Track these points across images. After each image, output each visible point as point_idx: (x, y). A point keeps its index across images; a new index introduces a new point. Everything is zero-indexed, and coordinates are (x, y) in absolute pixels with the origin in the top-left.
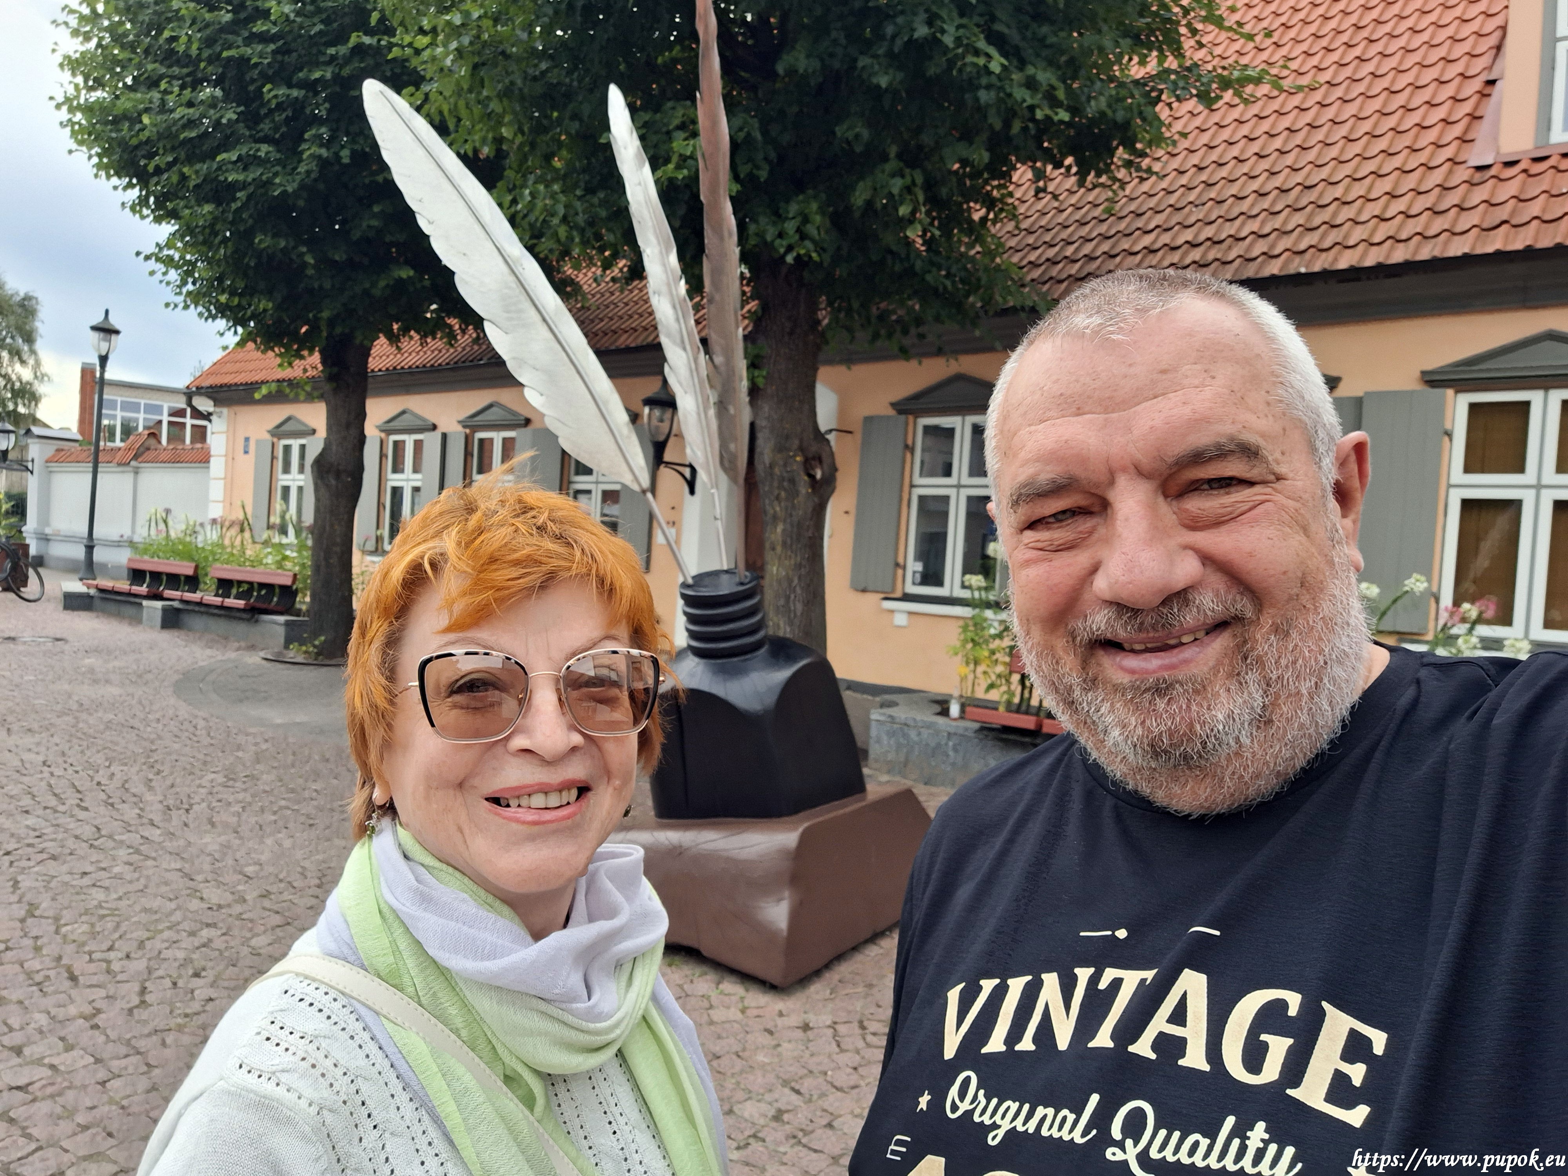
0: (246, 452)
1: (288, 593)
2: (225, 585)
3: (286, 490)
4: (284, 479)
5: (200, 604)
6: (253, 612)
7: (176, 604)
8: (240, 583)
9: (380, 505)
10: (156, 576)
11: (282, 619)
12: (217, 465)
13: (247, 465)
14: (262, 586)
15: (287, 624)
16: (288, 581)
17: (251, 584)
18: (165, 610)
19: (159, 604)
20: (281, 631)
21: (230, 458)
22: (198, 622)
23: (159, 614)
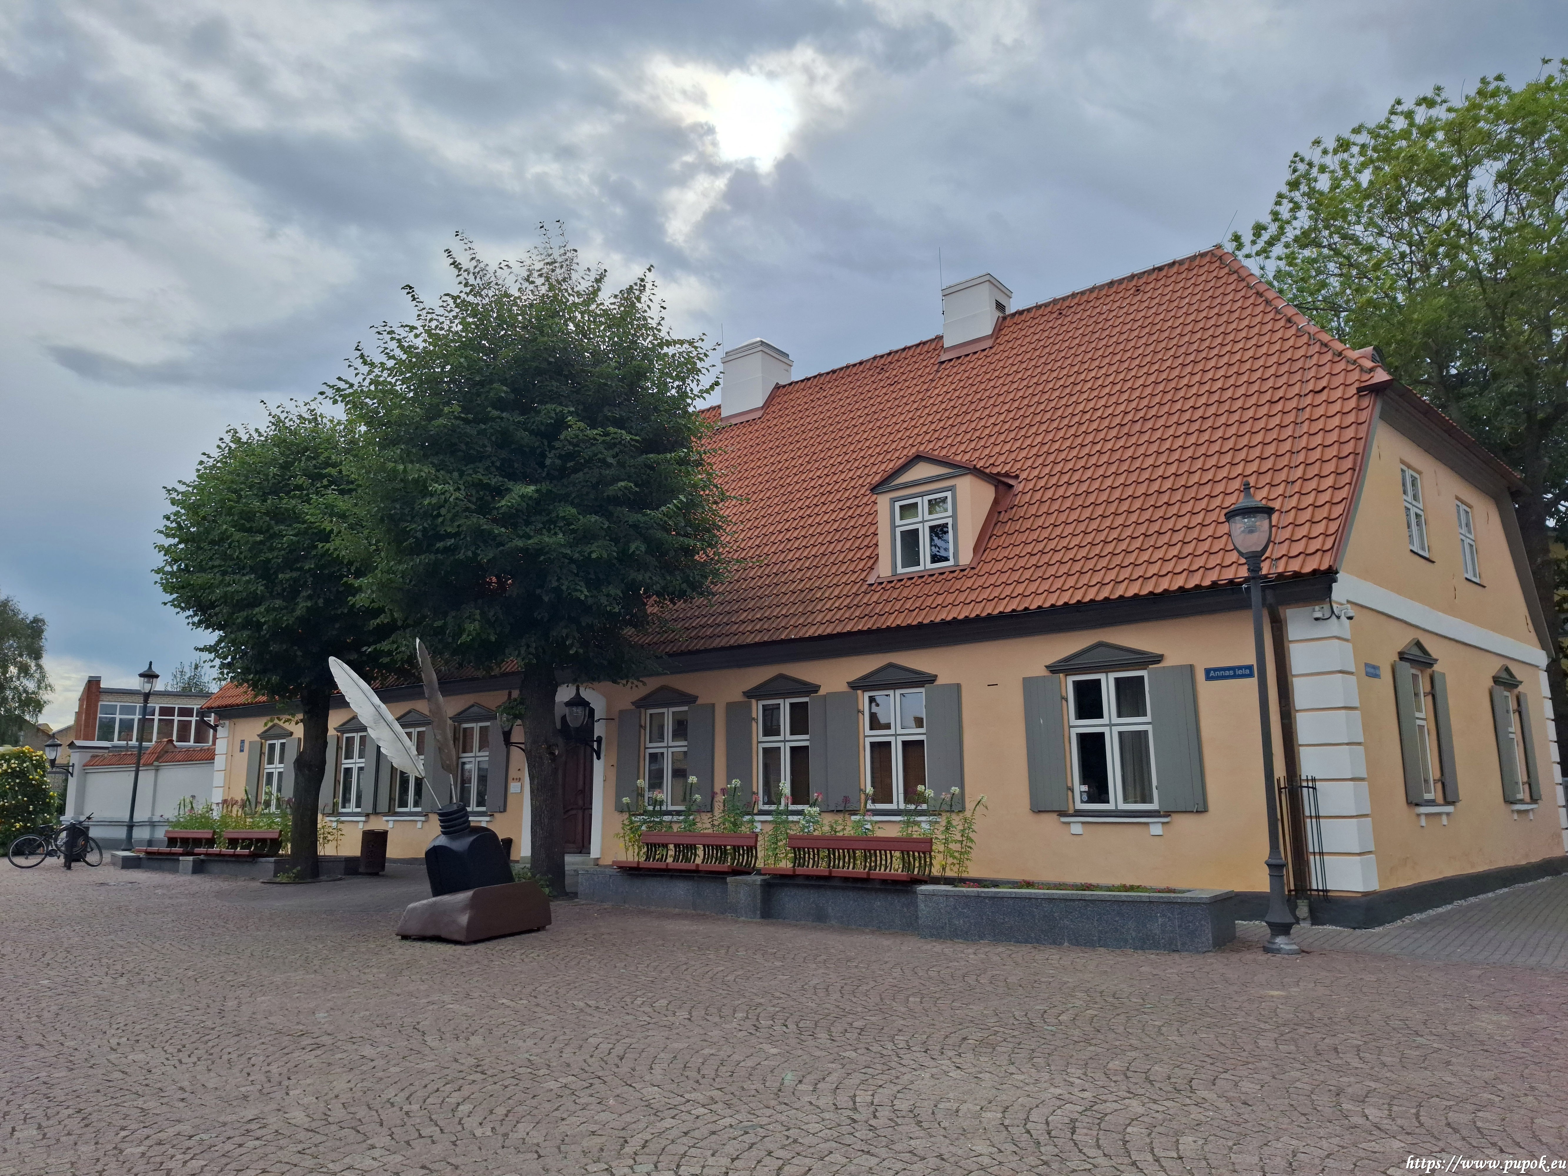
0: (242, 751)
1: (276, 843)
2: (233, 842)
3: (270, 775)
4: (269, 768)
5: (219, 855)
6: (254, 857)
7: (202, 857)
8: (244, 840)
9: (336, 781)
10: (185, 841)
11: (272, 859)
12: (220, 761)
13: (242, 760)
14: (258, 840)
15: (275, 862)
16: (276, 836)
17: (251, 839)
18: (194, 861)
19: (191, 858)
20: (272, 867)
21: (230, 755)
22: (215, 867)
23: (191, 864)
